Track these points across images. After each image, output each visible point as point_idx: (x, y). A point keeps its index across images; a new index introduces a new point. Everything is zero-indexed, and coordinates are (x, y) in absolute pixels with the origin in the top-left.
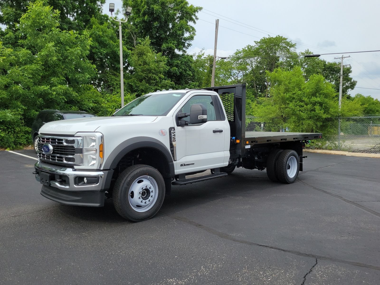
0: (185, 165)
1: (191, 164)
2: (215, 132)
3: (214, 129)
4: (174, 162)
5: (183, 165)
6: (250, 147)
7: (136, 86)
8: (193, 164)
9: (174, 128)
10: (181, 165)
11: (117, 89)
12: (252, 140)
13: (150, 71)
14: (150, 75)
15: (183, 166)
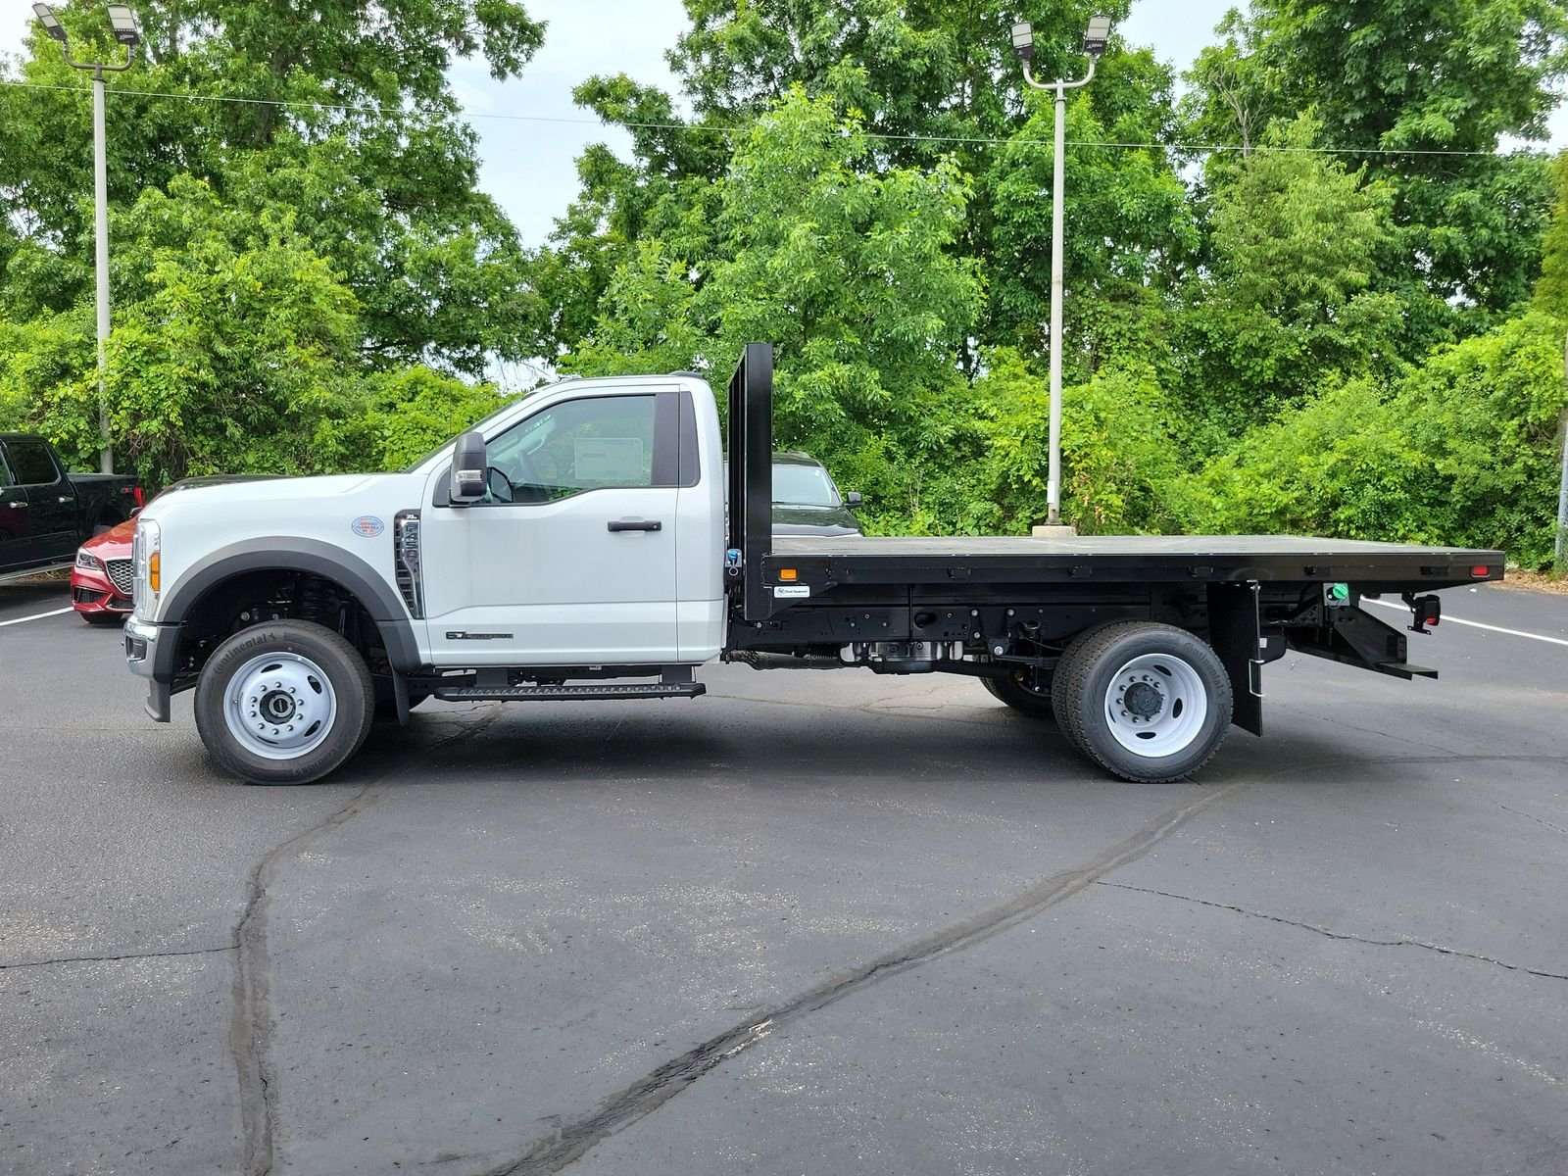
0: (465, 636)
1: (493, 636)
2: (616, 528)
3: (617, 519)
4: (413, 623)
5: (460, 635)
6: (807, 595)
7: (1221, 336)
8: (510, 636)
9: (417, 514)
10: (450, 636)
11: (1120, 354)
12: (807, 568)
13: (1296, 260)
14: (1293, 278)
15: (455, 637)
